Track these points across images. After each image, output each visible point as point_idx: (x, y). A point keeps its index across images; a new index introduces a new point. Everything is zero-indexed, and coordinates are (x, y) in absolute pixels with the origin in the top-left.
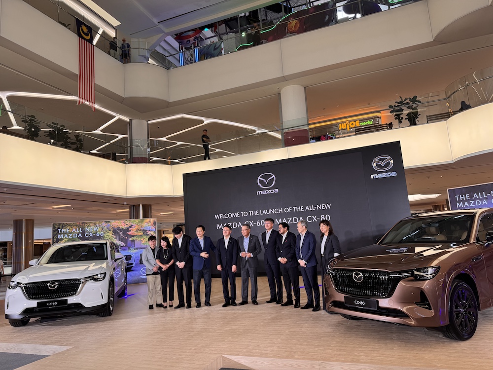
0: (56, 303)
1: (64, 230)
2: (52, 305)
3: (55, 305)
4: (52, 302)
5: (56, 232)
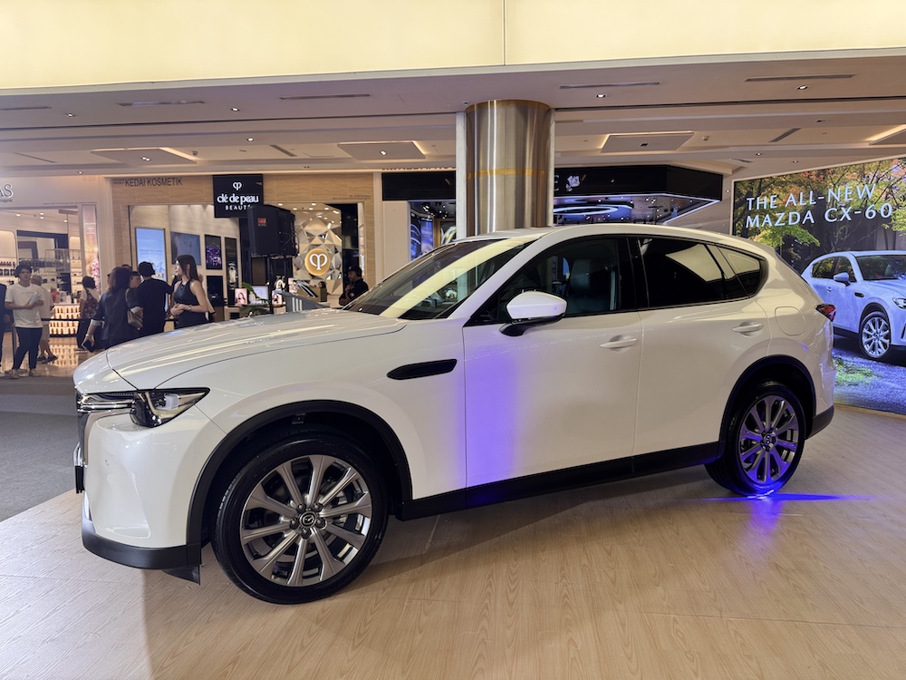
5: (742, 208)
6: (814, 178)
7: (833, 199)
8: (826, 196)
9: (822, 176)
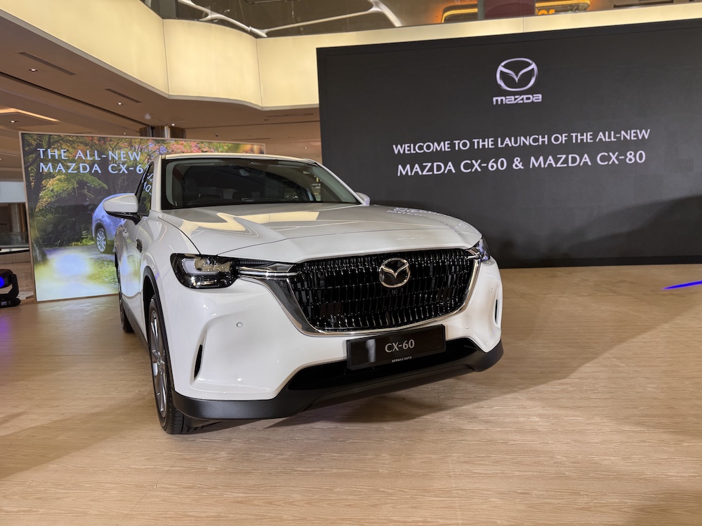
0: (411, 344)
1: (54, 153)
2: (401, 353)
3: (408, 352)
5: (34, 156)
6: (97, 142)
7: (113, 158)
8: (108, 155)
9: (102, 142)
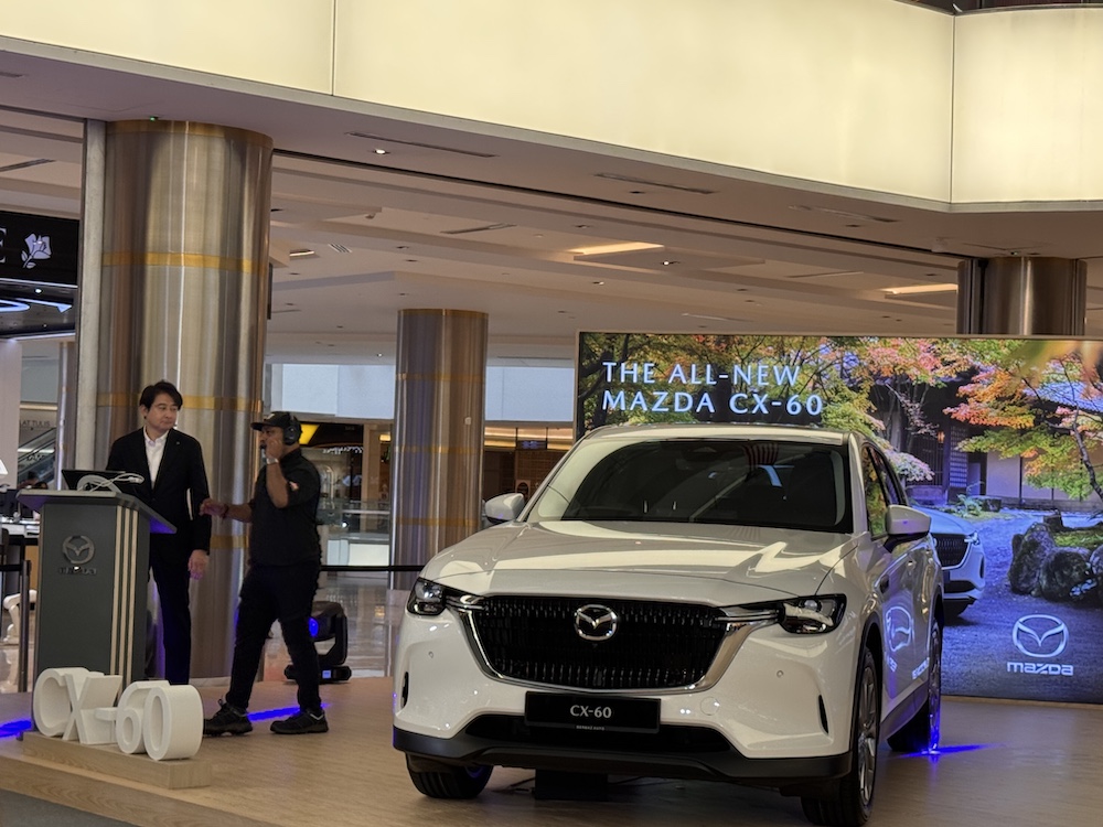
0: (607, 713)
1: (633, 370)
2: (592, 720)
3: (602, 721)
4: (593, 702)
5: (596, 377)
6: (712, 345)
7: (741, 381)
8: (731, 375)
9: (724, 345)
